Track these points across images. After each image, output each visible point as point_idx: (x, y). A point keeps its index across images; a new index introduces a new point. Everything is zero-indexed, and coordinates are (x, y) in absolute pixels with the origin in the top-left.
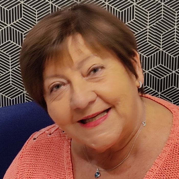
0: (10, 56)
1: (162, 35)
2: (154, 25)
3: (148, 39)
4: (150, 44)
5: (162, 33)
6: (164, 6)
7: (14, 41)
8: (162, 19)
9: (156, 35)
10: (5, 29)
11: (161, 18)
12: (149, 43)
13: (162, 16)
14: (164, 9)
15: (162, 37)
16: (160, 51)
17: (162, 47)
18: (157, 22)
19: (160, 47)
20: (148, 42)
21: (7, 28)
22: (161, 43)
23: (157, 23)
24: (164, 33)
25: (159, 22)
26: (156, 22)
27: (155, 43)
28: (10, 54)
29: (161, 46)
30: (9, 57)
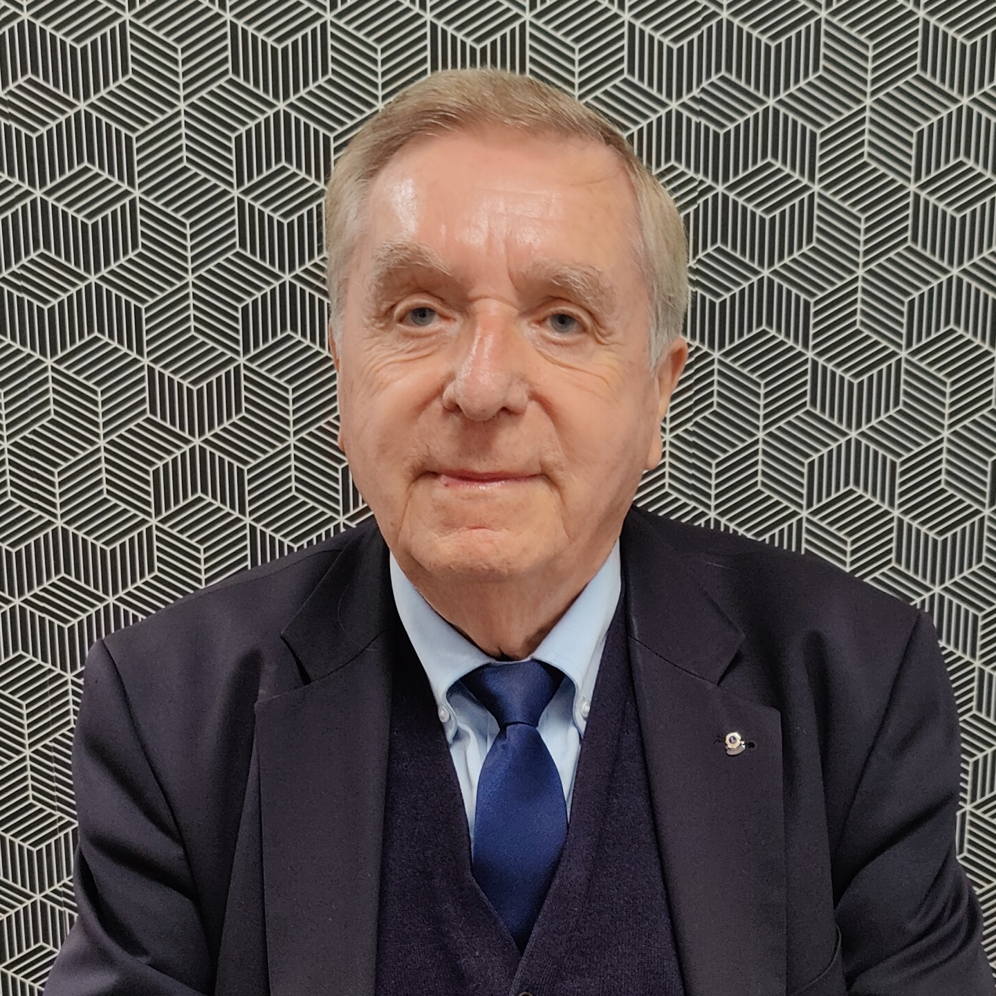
0: (202, 548)
1: (714, 462)
2: (686, 431)
3: (667, 480)
4: (675, 495)
5: (714, 456)
6: (720, 362)
7: (214, 497)
8: (715, 408)
9: (693, 464)
10: (183, 455)
11: (711, 405)
12: (671, 491)
13: (715, 399)
14: (720, 373)
15: (714, 471)
16: (710, 519)
17: (717, 507)
18: (698, 419)
19: (708, 507)
20: (667, 489)
21: (192, 450)
22: (713, 492)
23: (696, 424)
24: (723, 456)
25: (705, 418)
26: (694, 420)
27: (691, 492)
28: (201, 542)
29: (713, 503)
30: (198, 550)
